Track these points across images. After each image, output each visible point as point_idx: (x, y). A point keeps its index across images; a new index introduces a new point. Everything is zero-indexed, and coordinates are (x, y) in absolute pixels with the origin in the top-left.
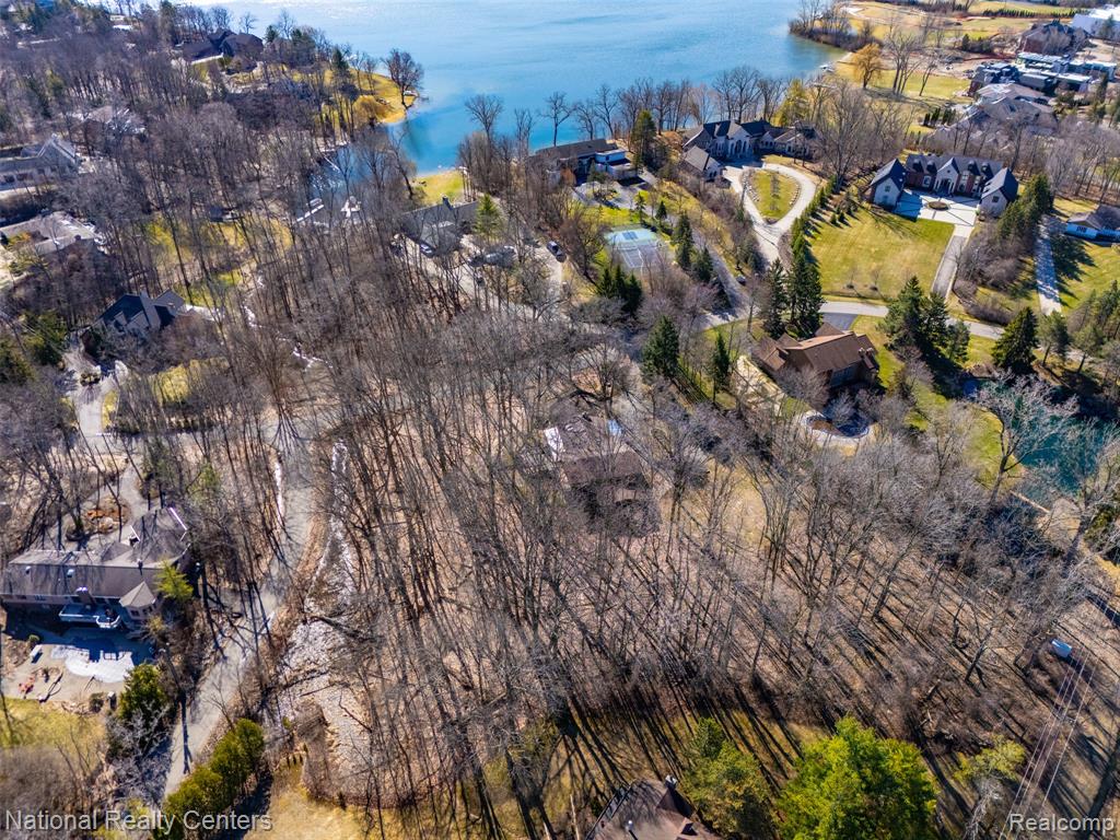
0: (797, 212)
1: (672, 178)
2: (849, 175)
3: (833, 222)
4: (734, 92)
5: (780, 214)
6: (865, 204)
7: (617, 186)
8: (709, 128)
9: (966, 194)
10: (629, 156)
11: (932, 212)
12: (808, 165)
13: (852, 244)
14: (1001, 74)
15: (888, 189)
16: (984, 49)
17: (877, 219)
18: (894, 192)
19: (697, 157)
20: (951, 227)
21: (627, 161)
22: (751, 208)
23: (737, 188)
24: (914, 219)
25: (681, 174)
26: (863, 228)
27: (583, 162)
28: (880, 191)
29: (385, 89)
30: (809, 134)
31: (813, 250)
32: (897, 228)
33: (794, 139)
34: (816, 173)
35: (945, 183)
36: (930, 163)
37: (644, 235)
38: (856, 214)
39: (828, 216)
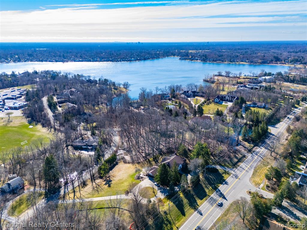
1: (178, 99)
3: (207, 104)
5: (198, 104)
6: (213, 103)
7: (168, 100)
9: (231, 101)
10: (170, 96)
11: (225, 103)
13: (210, 107)
14: (242, 86)
15: (217, 100)
16: (241, 83)
17: (215, 104)
19: (183, 96)
20: (228, 105)
22: (192, 102)
23: (190, 100)
24: (221, 104)
25: (180, 98)
27: (163, 96)
30: (203, 93)
32: (218, 105)
33: (201, 94)
36: (224, 96)
37: (172, 106)
38: (211, 104)
39: (206, 104)
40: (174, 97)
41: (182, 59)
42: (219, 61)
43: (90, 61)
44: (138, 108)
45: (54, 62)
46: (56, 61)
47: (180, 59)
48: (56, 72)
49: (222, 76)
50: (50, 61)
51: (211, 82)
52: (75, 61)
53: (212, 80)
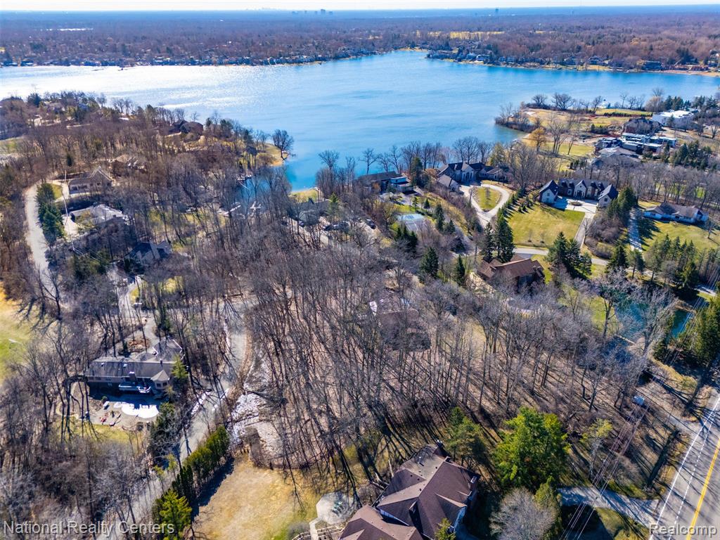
0: (500, 205)
1: (432, 190)
2: (527, 189)
3: (520, 211)
4: (465, 150)
5: (491, 207)
6: (537, 203)
7: (402, 195)
8: (451, 166)
9: (591, 198)
10: (408, 180)
11: (573, 207)
12: (506, 185)
13: (530, 221)
14: (612, 143)
15: (548, 195)
16: (603, 132)
17: (544, 210)
18: (552, 197)
19: (445, 180)
20: (583, 214)
21: (407, 183)
22: (474, 204)
23: (467, 194)
24: (563, 210)
25: (437, 189)
26: (536, 214)
27: (385, 183)
28: (545, 196)
29: (272, 150)
30: (505, 169)
31: (509, 224)
32: (554, 214)
33: (498, 172)
34: (510, 188)
35: (580, 193)
36: (571, 182)
37: (418, 217)
38: (532, 207)
39: (517, 208)
40: (421, 184)
41: (433, 58)
42: (531, 61)
43: (193, 63)
44: (311, 224)
45: (98, 65)
46: (105, 64)
47: (429, 56)
48: (92, 99)
49: (546, 107)
50: (87, 64)
51: (517, 127)
52: (152, 64)
53: (520, 120)
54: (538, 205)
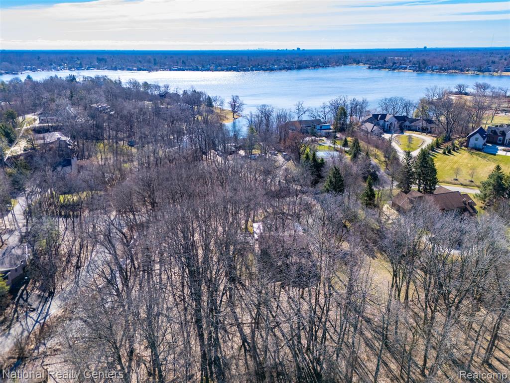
0: (423, 148)
2: (452, 137)
3: (444, 153)
5: (412, 149)
6: (463, 148)
7: (324, 138)
8: (375, 116)
10: (332, 127)
11: (505, 152)
12: (429, 134)
13: (456, 163)
15: (477, 139)
17: (471, 153)
18: (481, 141)
19: (368, 126)
24: (495, 155)
26: (463, 156)
28: (472, 140)
32: (484, 157)
33: (421, 123)
34: (434, 137)
36: (501, 130)
39: (441, 151)
40: (343, 131)
54: (465, 150)
